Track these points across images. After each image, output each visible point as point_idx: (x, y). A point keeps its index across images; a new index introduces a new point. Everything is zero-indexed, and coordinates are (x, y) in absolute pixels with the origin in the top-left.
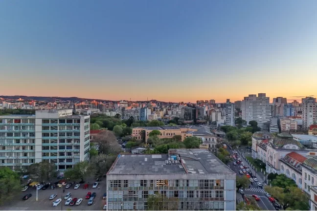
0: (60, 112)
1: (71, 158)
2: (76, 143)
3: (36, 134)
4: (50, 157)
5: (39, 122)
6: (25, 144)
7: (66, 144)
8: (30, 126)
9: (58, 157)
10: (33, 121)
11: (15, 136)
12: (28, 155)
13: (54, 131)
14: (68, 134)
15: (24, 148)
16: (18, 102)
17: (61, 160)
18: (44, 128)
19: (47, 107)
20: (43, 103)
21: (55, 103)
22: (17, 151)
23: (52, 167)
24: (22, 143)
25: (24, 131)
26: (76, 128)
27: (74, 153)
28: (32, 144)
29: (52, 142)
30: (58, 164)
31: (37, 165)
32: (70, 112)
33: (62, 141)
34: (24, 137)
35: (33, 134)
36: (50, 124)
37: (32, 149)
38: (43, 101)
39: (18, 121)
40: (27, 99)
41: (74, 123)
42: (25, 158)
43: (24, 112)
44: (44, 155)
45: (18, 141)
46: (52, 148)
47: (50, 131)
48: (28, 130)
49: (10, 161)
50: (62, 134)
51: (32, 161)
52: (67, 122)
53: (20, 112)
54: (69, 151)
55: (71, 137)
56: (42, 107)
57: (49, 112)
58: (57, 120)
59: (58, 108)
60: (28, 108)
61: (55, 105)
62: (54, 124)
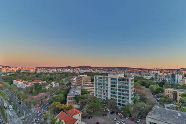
0: (118, 75)
1: (124, 100)
2: (127, 93)
3: (108, 85)
4: (114, 98)
5: (109, 79)
6: (104, 89)
7: (121, 92)
8: (106, 81)
9: (118, 98)
10: (107, 78)
11: (101, 85)
12: (105, 94)
13: (116, 85)
14: (123, 87)
15: (103, 91)
16: (101, 69)
17: (119, 101)
18: (112, 82)
19: (112, 72)
20: (110, 70)
21: (116, 70)
22: (101, 92)
23: (115, 103)
24: (103, 89)
25: (104, 83)
26: (127, 84)
27: (126, 98)
28: (107, 90)
29: (115, 90)
30: (118, 102)
31: (109, 100)
32: (123, 75)
33: (120, 90)
34: (103, 86)
35: (107, 85)
36: (114, 81)
37: (107, 92)
38: (111, 69)
39: (101, 78)
40: (104, 68)
41: (126, 81)
42: (104, 96)
43: (103, 74)
44: (112, 96)
45: (101, 87)
46: (115, 93)
47: (114, 84)
48: (105, 83)
49: (99, 96)
50: (119, 87)
51: (107, 98)
52: (122, 81)
53: (102, 74)
54: (123, 96)
55: (124, 89)
56: (110, 72)
57: (114, 75)
58: (117, 79)
59: (117, 73)
60: (105, 72)
61: (116, 71)
62: (116, 81)
